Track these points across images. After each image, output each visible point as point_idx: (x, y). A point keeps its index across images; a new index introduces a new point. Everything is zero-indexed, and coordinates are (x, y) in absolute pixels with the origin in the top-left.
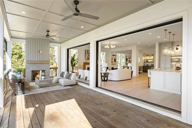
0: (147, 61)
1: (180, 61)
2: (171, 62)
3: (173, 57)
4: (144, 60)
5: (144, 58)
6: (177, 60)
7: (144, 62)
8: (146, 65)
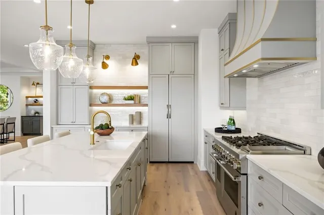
0: (36, 101)
1: (113, 103)
2: (91, 105)
3: (95, 91)
4: (27, 97)
5: (25, 92)
6: (105, 99)
7: (27, 105)
8: (32, 113)
